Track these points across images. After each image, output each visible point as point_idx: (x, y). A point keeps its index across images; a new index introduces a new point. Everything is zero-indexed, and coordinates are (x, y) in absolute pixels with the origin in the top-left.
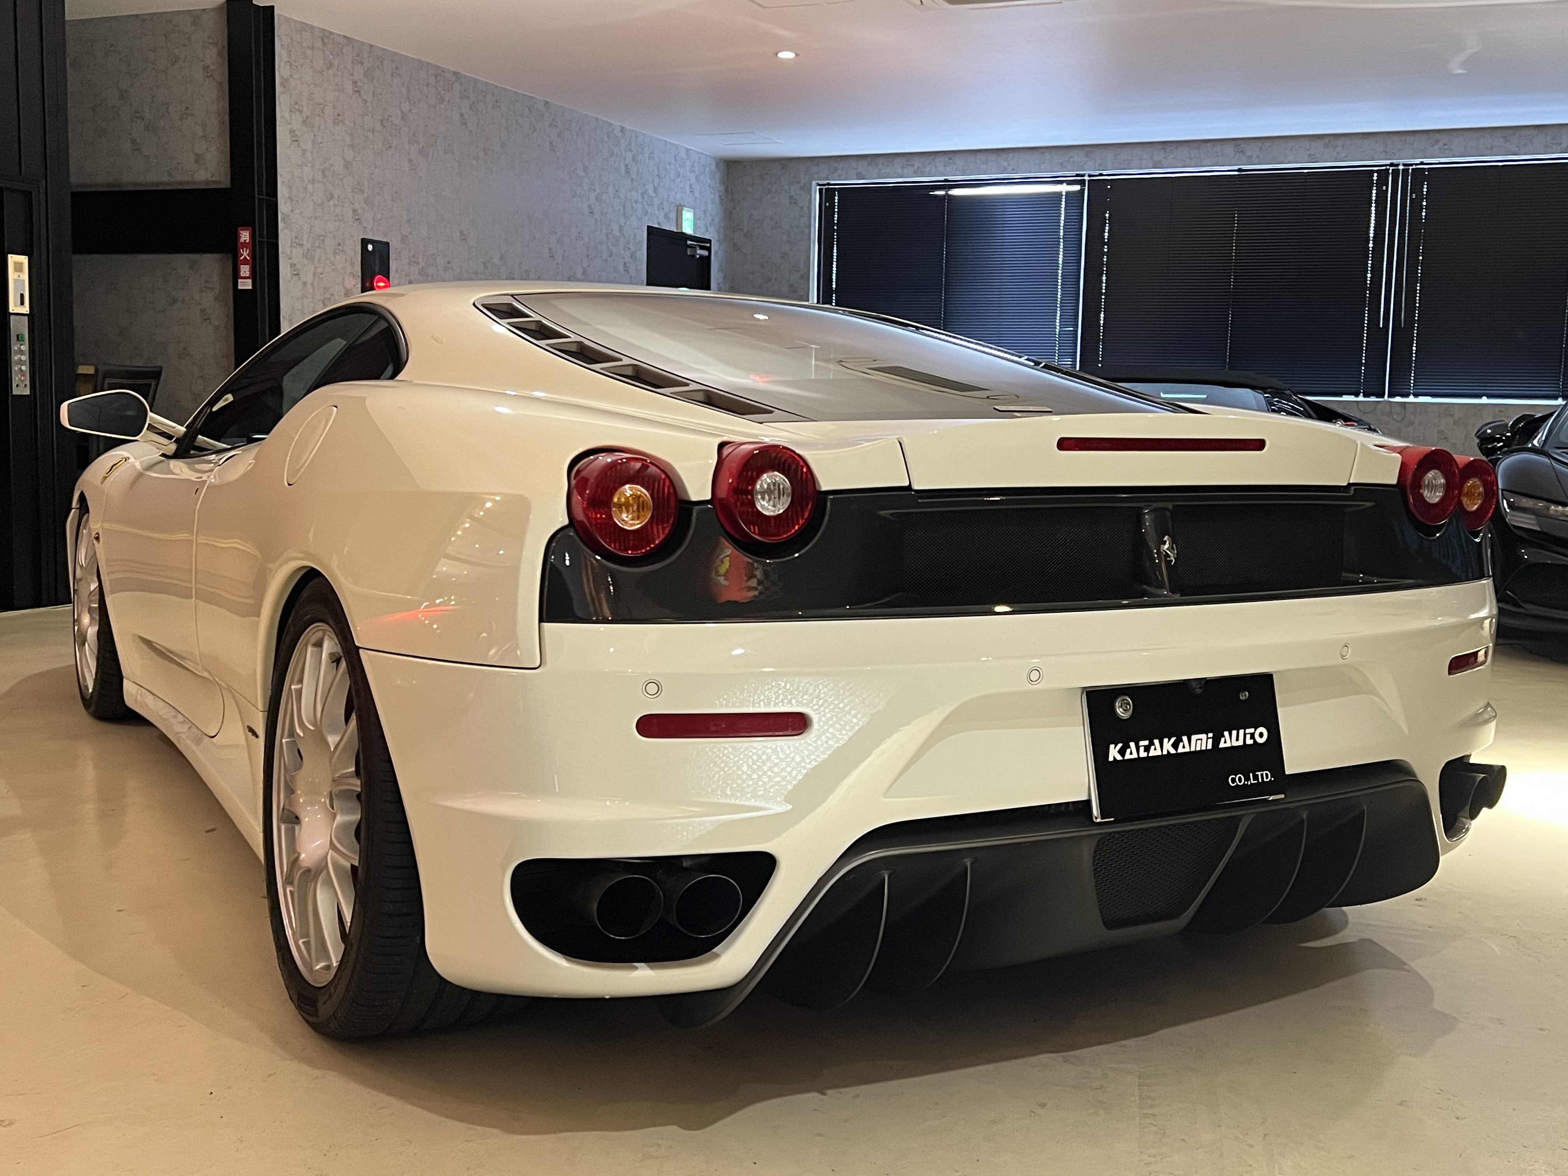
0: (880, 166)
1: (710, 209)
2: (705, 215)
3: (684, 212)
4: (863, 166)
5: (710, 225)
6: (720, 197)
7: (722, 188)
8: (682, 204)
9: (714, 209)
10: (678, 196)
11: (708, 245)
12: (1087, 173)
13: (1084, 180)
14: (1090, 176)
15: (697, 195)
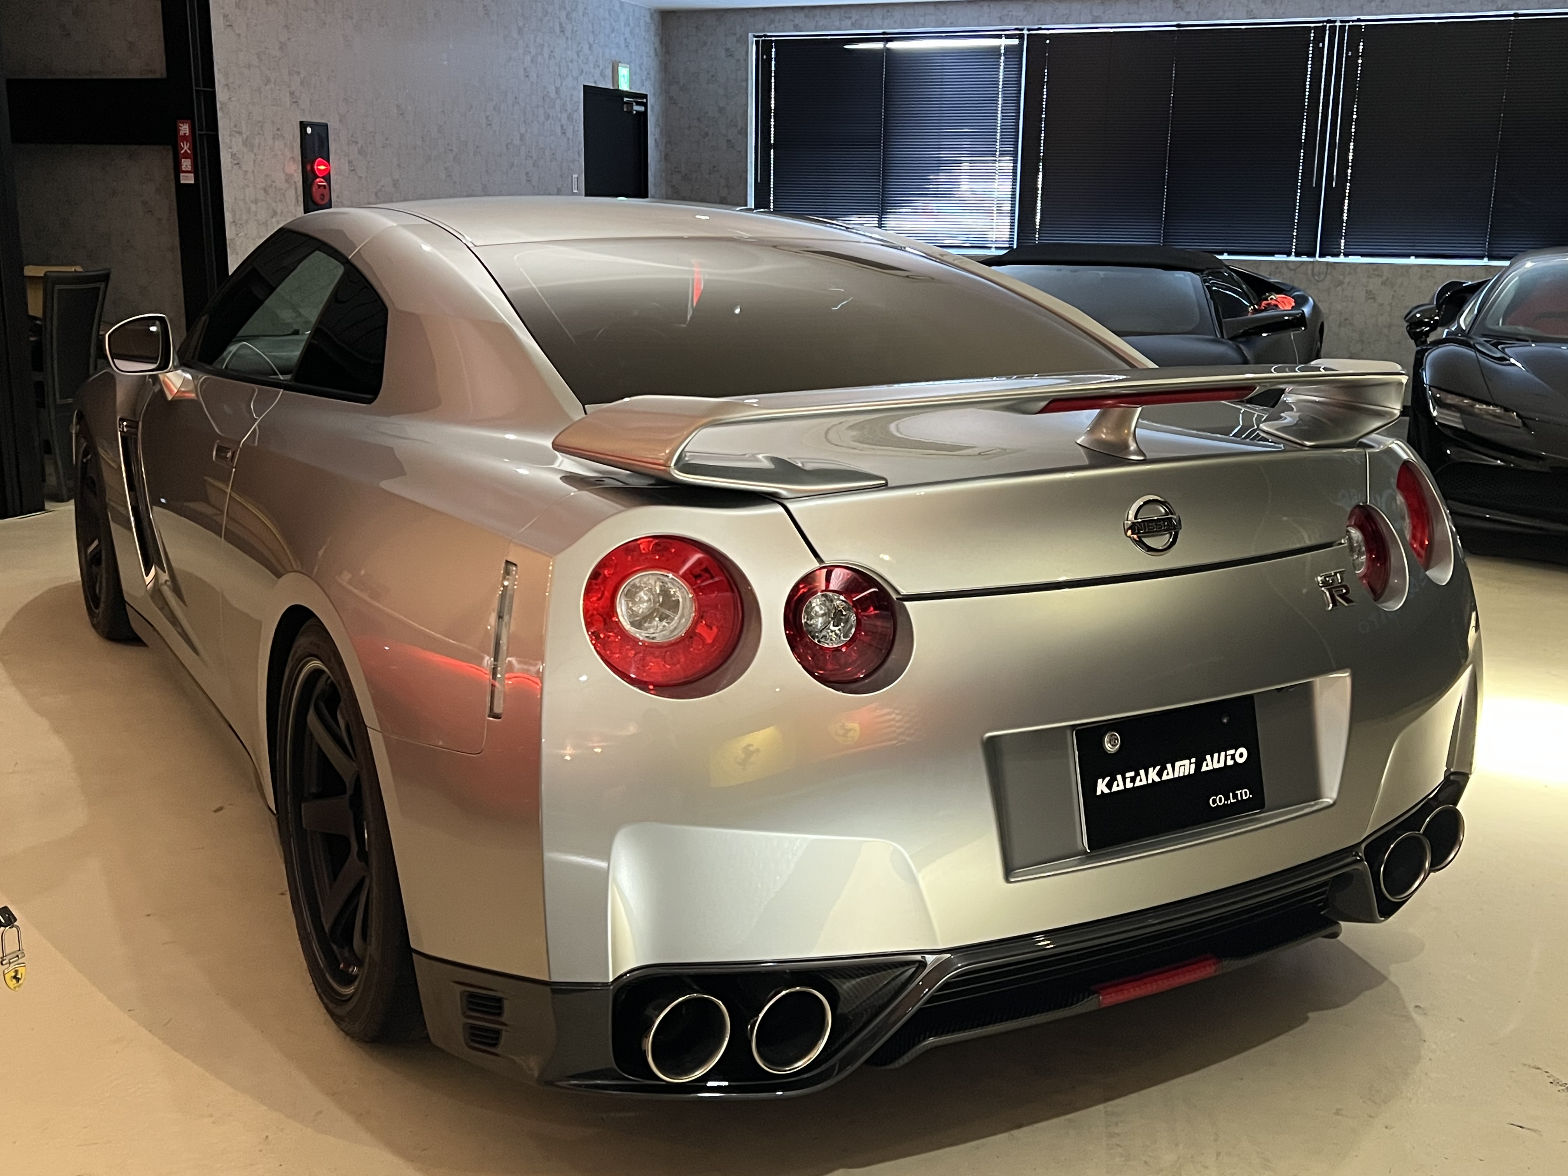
0: (818, 18)
1: (645, 62)
2: (641, 69)
3: (620, 68)
4: (799, 18)
5: (646, 80)
6: (655, 49)
7: (657, 41)
8: (618, 59)
9: (649, 60)
10: (614, 52)
11: (645, 100)
12: (1026, 27)
13: (1023, 34)
14: (1029, 30)
15: (632, 49)
